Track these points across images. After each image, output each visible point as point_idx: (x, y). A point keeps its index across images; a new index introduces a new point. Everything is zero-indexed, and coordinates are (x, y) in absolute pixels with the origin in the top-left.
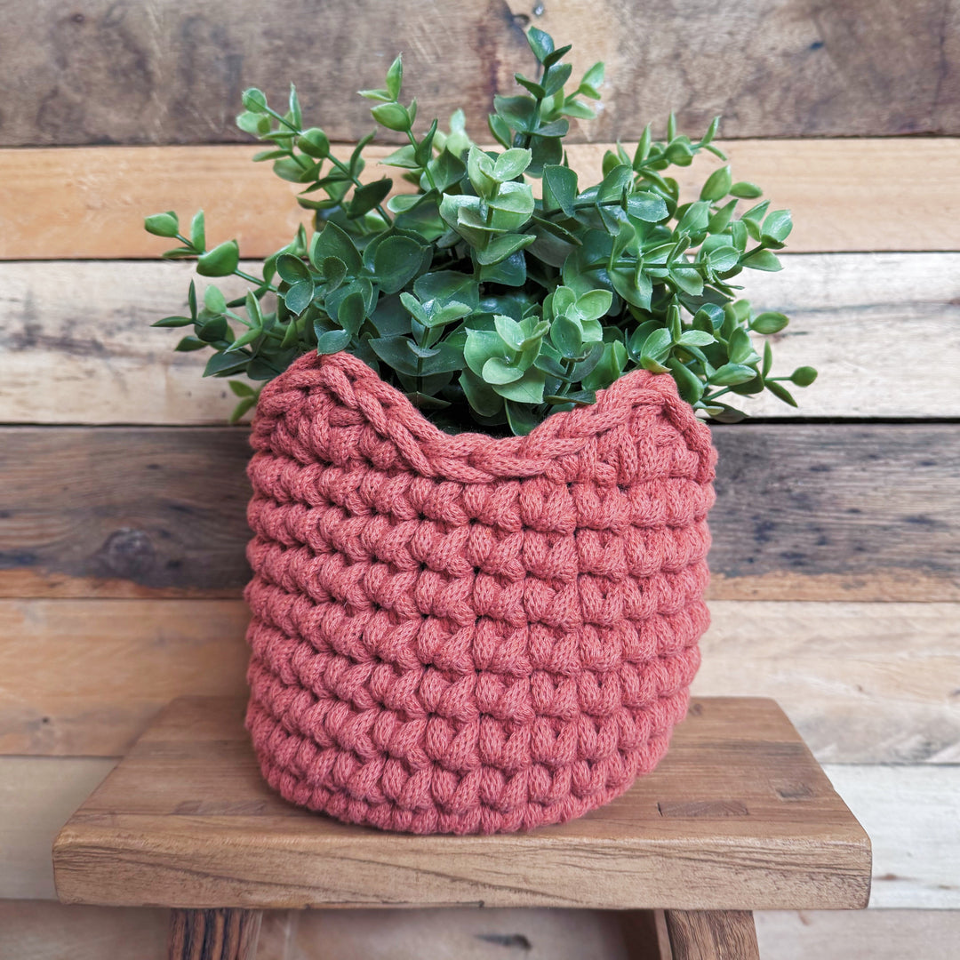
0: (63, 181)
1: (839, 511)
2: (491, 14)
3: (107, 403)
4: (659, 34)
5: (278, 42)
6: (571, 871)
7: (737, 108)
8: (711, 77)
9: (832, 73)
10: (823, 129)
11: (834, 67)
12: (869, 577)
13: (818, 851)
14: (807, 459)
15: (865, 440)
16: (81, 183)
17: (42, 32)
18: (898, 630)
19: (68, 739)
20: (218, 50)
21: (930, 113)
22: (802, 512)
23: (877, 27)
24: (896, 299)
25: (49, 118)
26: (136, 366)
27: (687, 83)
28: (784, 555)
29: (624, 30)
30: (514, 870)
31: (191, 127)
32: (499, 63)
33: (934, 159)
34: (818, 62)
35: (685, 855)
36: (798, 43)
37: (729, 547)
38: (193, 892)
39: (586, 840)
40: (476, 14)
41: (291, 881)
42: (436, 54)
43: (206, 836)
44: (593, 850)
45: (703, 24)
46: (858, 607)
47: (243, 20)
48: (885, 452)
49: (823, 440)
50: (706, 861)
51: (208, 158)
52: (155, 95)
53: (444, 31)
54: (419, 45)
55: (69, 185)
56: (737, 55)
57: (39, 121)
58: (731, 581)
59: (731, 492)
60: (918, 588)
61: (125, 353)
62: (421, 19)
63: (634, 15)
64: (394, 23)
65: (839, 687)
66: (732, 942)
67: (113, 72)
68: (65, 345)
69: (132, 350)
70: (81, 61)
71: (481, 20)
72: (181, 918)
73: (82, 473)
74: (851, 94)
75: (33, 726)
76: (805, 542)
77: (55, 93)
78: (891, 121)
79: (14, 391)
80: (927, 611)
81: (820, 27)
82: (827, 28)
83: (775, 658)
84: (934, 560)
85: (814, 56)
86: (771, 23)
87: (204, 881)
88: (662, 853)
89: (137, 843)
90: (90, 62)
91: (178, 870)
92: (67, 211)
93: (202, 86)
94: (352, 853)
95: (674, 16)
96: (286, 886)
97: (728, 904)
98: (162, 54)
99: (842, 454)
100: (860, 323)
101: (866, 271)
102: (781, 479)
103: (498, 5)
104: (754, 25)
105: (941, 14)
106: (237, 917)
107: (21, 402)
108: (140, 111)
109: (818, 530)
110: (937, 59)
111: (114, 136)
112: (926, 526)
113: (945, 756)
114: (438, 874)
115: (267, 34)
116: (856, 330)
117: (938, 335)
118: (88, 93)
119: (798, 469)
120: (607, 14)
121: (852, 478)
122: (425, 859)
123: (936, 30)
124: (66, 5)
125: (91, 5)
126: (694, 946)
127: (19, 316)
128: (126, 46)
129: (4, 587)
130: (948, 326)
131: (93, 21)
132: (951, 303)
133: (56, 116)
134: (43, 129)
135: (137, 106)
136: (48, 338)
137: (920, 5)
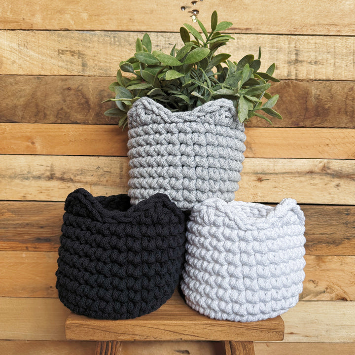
0: (63, 134)
6: (205, 330)
13: (270, 325)
16: (68, 134)
17: (59, 92)
21: (303, 121)
23: (289, 98)
24: (293, 171)
25: (60, 116)
30: (190, 330)
31: (101, 120)
33: (304, 133)
38: (104, 336)
44: (211, 325)
52: (91, 111)
55: (65, 134)
57: (57, 116)
66: (248, 350)
67: (79, 104)
68: (62, 179)
69: (81, 181)
70: (70, 100)
72: (100, 343)
75: (48, 288)
77: (62, 109)
78: (292, 123)
79: (46, 192)
87: (106, 333)
89: (88, 323)
90: (72, 101)
91: (100, 330)
92: (64, 142)
94: (147, 325)
96: (129, 334)
97: (247, 339)
98: (93, 99)
100: (283, 177)
101: (285, 163)
105: (306, 95)
106: (115, 343)
107: (48, 195)
108: (86, 115)
110: (305, 107)
111: (78, 121)
113: (307, 298)
114: (170, 331)
117: (305, 181)
118: (72, 109)
122: (167, 327)
123: (305, 99)
124: (66, 85)
125: (73, 85)
126: (237, 351)
127: (49, 171)
128: (82, 97)
129: (41, 248)
130: (307, 179)
131: (74, 89)
132: (308, 172)
133: (62, 115)
134: (58, 119)
135: (86, 113)
136: (57, 177)
137: (300, 92)
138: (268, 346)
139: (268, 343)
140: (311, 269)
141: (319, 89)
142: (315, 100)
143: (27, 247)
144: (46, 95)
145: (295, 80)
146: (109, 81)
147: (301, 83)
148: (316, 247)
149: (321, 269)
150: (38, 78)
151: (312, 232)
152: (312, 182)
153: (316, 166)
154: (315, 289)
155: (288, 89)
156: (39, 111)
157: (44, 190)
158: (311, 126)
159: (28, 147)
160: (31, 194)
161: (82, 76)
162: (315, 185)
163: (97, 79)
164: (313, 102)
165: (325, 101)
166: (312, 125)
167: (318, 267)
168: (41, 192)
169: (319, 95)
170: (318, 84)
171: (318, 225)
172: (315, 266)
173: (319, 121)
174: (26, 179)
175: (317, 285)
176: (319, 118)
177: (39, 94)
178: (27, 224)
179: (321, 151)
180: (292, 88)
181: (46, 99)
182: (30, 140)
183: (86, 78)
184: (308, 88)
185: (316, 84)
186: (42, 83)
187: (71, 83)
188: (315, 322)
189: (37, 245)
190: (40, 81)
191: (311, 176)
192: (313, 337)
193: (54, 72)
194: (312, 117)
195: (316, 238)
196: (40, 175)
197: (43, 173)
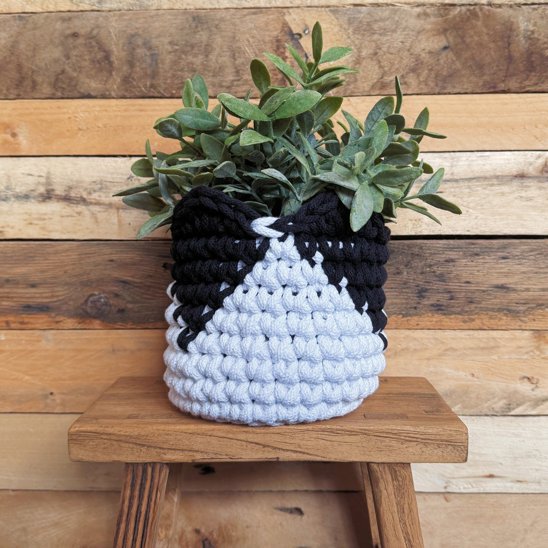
0: (67, 116)
1: (460, 283)
2: (283, 33)
3: (88, 228)
4: (366, 43)
5: (177, 47)
6: (321, 442)
7: (406, 79)
8: (393, 64)
9: (453, 62)
10: (449, 90)
11: (454, 58)
12: (476, 316)
13: (442, 433)
14: (444, 256)
15: (473, 246)
16: (76, 117)
17: (57, 41)
18: (492, 344)
19: (63, 403)
20: (146, 51)
21: (504, 81)
22: (441, 283)
23: (476, 38)
24: (487, 175)
25: (60, 84)
26: (102, 210)
27: (381, 67)
28: (432, 305)
29: (349, 41)
30: (293, 441)
31: (132, 89)
33: (506, 104)
34: (447, 56)
35: (376, 434)
36: (436, 46)
37: (404, 301)
38: (137, 454)
40: (276, 33)
41: (185, 447)
42: (255, 53)
43: (144, 426)
44: (332, 431)
45: (389, 37)
46: (471, 332)
47: (159, 36)
48: (483, 252)
49: (451, 246)
50: (387, 437)
51: (140, 105)
52: (114, 73)
53: (259, 42)
54: (247, 49)
55: (70, 118)
56: (406, 53)
57: (54, 86)
58: (405, 319)
59: (405, 273)
60: (502, 322)
61: (98, 203)
62: (248, 36)
63: (354, 33)
64: (234, 38)
65: (462, 374)
66: (400, 479)
67: (93, 61)
68: (67, 199)
69: (101, 202)
70: (76, 56)
71: (278, 36)
72: (131, 468)
73: (74, 264)
74: (463, 72)
75: (46, 397)
76: (443, 298)
77: (63, 72)
78: (484, 85)
79: (40, 222)
80: (507, 334)
81: (447, 39)
82: (451, 39)
83: (428, 359)
84: (509, 308)
85: (444, 54)
86: (422, 37)
87: (142, 448)
88: (365, 433)
89: (110, 430)
90: (81, 56)
91: (130, 443)
92: (68, 131)
93: (138, 69)
94: (215, 433)
95: (374, 34)
96: (183, 450)
97: (398, 460)
98: (118, 53)
99: (461, 253)
100: (469, 187)
101: (472, 161)
102: (430, 266)
103: (286, 29)
104: (415, 38)
105: (508, 32)
106: (158, 467)
107: (43, 228)
108: (106, 81)
109: (449, 292)
110: (506, 54)
111: (93, 94)
112: (505, 290)
113: (518, 411)
114: (257, 443)
115: (170, 43)
116: (467, 190)
117: (510, 193)
118: (80, 72)
119: (439, 261)
120: (340, 33)
121: (466, 266)
122: (251, 435)
123: (506, 40)
124: (70, 28)
125: (82, 28)
126: (381, 481)
127: (43, 184)
128: (99, 49)
129: (31, 324)
130: (515, 188)
131: (83, 36)
132: (516, 176)
133: (64, 83)
134: (57, 90)
135: (105, 79)
136: (57, 195)
137: (497, 27)
138: (446, 500)
139: (447, 495)
140: (525, 357)
142: (526, 41)
143: (7, 323)
144: (35, 49)
145: (488, 5)
146: (146, 18)
147: (499, 10)
148: (533, 314)
149: (543, 356)
150: (21, 18)
151: (526, 286)
152: (523, 194)
153: (531, 164)
155: (474, 21)
156: (23, 78)
157: (35, 219)
158: (518, 90)
159: (6, 142)
160: (12, 228)
161: (98, 11)
162: (529, 199)
163: (125, 15)
164: (521, 43)
165: (545, 43)
166: (521, 88)
167: (538, 353)
168: (31, 224)
169: (533, 32)
170: (531, 11)
171: (536, 273)
172: (532, 351)
173: (534, 80)
174: (4, 200)
175: (537, 387)
176: (533, 74)
177: (22, 46)
178: (7, 281)
179: (538, 136)
180: (481, 19)
181: (35, 56)
182: (8, 130)
183: (104, 14)
184: (512, 20)
185: (526, 11)
186: (28, 26)
187: (78, 25)
188: (535, 456)
189: (26, 318)
190: (25, 22)
191: (522, 183)
192: (532, 482)
193: (48, 7)
194: (522, 72)
195: (532, 297)
196: (28, 193)
197: (33, 188)
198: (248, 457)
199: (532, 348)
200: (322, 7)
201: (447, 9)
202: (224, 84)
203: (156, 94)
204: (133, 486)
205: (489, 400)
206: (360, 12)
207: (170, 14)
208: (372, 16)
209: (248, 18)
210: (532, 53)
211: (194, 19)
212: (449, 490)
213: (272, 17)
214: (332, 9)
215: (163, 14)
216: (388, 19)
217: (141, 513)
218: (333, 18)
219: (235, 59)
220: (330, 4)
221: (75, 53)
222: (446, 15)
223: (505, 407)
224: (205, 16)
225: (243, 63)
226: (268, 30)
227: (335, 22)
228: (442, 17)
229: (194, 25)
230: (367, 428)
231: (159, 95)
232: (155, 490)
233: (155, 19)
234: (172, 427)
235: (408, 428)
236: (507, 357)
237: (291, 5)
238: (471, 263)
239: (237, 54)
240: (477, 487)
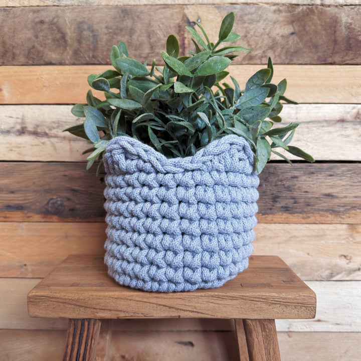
0: (36, 77)
1: (301, 192)
2: (183, 22)
3: (49, 154)
4: (239, 29)
5: (110, 30)
6: (211, 304)
7: (266, 54)
8: (257, 44)
9: (298, 43)
10: (295, 61)
11: (299, 41)
12: (312, 215)
13: (298, 298)
14: (290, 174)
15: (310, 167)
16: (42, 78)
17: (30, 26)
18: (321, 233)
19: (33, 272)
20: (90, 33)
21: (331, 57)
22: (288, 192)
23: (313, 27)
24: (320, 119)
25: (31, 56)
26: (59, 141)
27: (249, 45)
28: (282, 207)
30: (191, 304)
31: (80, 59)
32: (185, 38)
33: (333, 72)
34: (293, 39)
35: (251, 299)
36: (286, 33)
37: (263, 204)
38: (77, 312)
39: (216, 294)
40: (178, 21)
41: (112, 308)
42: (164, 35)
43: (82, 293)
44: (219, 297)
45: (255, 26)
46: (308, 225)
47: (98, 23)
48: (317, 172)
49: (295, 167)
50: (259, 301)
51: (85, 70)
52: (68, 48)
53: (167, 27)
54: (158, 32)
55: (38, 78)
56: (266, 36)
57: (28, 56)
58: (264, 216)
59: (264, 186)
60: (329, 219)
61: (56, 137)
62: (159, 23)
64: (150, 24)
65: (301, 253)
66: (268, 331)
67: (54, 40)
68: (35, 133)
69: (58, 135)
70: (43, 36)
71: (179, 24)
72: (73, 322)
73: (40, 178)
74: (304, 50)
75: (21, 267)
76: (289, 202)
77: (34, 47)
78: (318, 59)
79: (18, 150)
80: (331, 227)
81: (294, 27)
82: (296, 27)
83: (279, 243)
84: (334, 209)
85: (292, 37)
86: (277, 26)
87: (81, 309)
88: (243, 298)
90: (46, 36)
91: (72, 304)
92: (37, 87)
93: (84, 45)
94: (134, 298)
95: (245, 23)
96: (110, 310)
97: (266, 317)
98: (70, 34)
99: (302, 172)
100: (308, 128)
101: (310, 110)
102: (281, 181)
103: (185, 19)
104: (272, 26)
105: (335, 23)
106: (93, 322)
107: (19, 153)
108: (63, 53)
109: (294, 198)
110: (333, 38)
111: (53, 62)
112: (331, 197)
113: (338, 277)
114: (164, 306)
115: (106, 28)
116: (307, 130)
117: (334, 132)
118: (45, 47)
119: (287, 178)
121: (305, 181)
122: (160, 300)
123: (333, 29)
125: (47, 17)
127: (19, 124)
128: (58, 31)
129: (11, 218)
130: (338, 129)
131: (47, 23)
132: (339, 121)
133: (34, 55)
134: (29, 59)
135: (62, 52)
136: (29, 131)
137: (327, 20)
138: (289, 336)
139: (290, 333)
140: (343, 242)
141: (350, 17)
142: (346, 30)
144: (14, 31)
145: (321, 5)
146: (89, 11)
147: (328, 9)
148: (349, 214)
149: (355, 241)
150: (5, 10)
151: (344, 195)
152: (343, 133)
153: (348, 113)
154: (348, 266)
155: (311, 16)
156: (6, 51)
157: (14, 147)
158: (341, 63)
161: (58, 6)
162: (348, 136)
163: (76, 8)
164: (343, 31)
165: (359, 31)
166: (343, 61)
167: (351, 239)
168: (11, 150)
169: (351, 24)
170: (349, 9)
171: (351, 186)
172: (347, 238)
173: (351, 56)
175: (350, 262)
176: (351, 52)
177: (6, 29)
179: (353, 94)
180: (316, 14)
181: (14, 36)
183: (62, 8)
184: (337, 15)
185: (346, 9)
186: (10, 16)
187: (44, 15)
188: (348, 307)
189: (8, 214)
190: (8, 13)
191: (343, 125)
192: (346, 325)
193: (23, 3)
194: (343, 51)
195: (349, 202)
196: (9, 130)
197: (12, 126)
198: (158, 315)
199: (347, 236)
200: (210, 4)
201: (293, 7)
202: (143, 55)
203: (96, 62)
204: (74, 335)
205: (319, 270)
206: (235, 8)
207: (106, 8)
208: (243, 11)
209: (160, 11)
210: (350, 38)
211: (123, 11)
212: (291, 330)
213: (175, 10)
214: (216, 5)
215: (102, 8)
216: (254, 13)
217: (80, 354)
218: (217, 12)
219: (150, 39)
220: (214, 3)
221: (41, 35)
222: (293, 11)
223: (329, 274)
224: (130, 10)
225: (155, 42)
226: (173, 19)
227: (218, 14)
228: (290, 12)
229: (122, 15)
230: (244, 294)
231: (98, 63)
232: (90, 338)
233: (96, 11)
234: (103, 294)
235: (274, 294)
236: (331, 242)
237: (189, 3)
238: (309, 179)
239: (151, 36)
240: (309, 328)
